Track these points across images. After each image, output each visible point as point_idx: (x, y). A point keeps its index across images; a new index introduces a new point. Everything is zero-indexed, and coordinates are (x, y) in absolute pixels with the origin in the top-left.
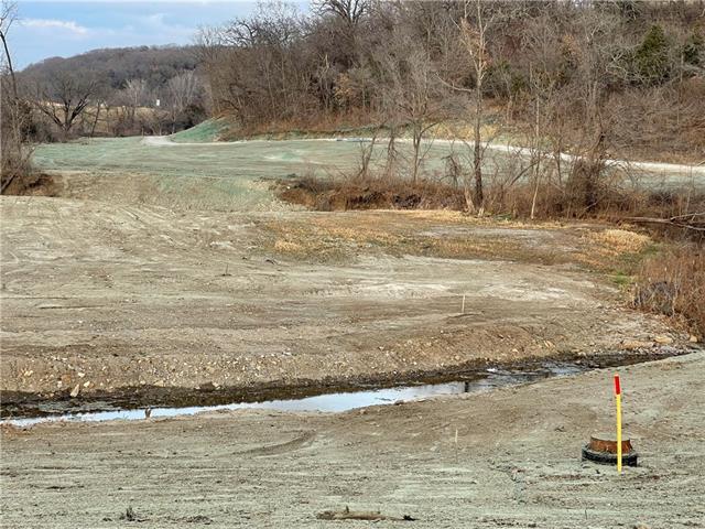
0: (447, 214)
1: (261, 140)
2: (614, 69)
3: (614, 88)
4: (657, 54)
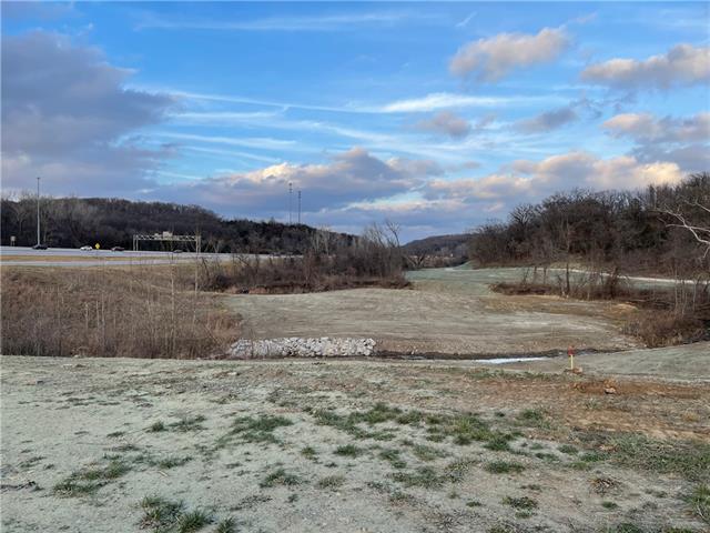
0: (554, 297)
1: (487, 269)
2: (630, 241)
3: (629, 249)
4: (648, 235)
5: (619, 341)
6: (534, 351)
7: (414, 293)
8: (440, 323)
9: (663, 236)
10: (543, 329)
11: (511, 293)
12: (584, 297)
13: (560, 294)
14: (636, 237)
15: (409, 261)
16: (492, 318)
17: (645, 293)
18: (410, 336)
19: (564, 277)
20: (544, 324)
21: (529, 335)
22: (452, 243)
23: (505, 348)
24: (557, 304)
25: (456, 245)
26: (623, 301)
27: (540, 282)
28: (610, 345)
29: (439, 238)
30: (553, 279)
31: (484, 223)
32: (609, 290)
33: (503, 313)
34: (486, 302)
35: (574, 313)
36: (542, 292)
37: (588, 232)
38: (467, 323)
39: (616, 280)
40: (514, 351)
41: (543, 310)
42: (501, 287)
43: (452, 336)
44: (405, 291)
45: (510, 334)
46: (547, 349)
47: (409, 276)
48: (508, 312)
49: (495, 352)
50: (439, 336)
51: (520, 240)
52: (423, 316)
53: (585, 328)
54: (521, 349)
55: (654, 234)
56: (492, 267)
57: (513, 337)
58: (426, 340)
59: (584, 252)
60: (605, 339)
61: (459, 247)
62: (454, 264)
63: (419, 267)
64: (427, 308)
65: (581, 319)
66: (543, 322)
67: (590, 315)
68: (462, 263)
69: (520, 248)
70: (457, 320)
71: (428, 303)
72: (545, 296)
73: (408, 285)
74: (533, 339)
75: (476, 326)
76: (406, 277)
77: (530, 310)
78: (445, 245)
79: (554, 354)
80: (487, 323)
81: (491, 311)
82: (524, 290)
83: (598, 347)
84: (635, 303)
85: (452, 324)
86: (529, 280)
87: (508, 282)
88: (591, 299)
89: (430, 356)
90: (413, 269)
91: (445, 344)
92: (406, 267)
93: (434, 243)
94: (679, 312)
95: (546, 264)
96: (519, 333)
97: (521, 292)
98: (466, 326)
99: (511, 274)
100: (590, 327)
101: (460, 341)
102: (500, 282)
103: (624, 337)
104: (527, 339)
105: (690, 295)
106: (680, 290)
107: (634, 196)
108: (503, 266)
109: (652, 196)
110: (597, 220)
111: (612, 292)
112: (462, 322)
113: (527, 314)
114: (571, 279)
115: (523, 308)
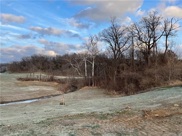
0: (37, 81)
1: (14, 74)
3: (53, 69)
5: (58, 92)
10: (38, 91)
12: (45, 81)
13: (39, 80)
16: (22, 88)
17: (59, 80)
19: (39, 76)
23: (29, 97)
24: (39, 83)
26: (55, 82)
27: (32, 77)
28: (56, 93)
30: (36, 77)
32: (51, 79)
33: (25, 87)
34: (18, 83)
35: (44, 86)
36: (33, 80)
38: (14, 90)
39: (53, 77)
40: (31, 98)
41: (36, 85)
42: (20, 79)
45: (29, 93)
46: (41, 96)
49: (26, 99)
50: (5, 95)
53: (49, 89)
54: (33, 97)
65: (47, 87)
66: (37, 88)
67: (49, 86)
68: (4, 72)
70: (10, 90)
74: (36, 94)
75: (17, 91)
77: (32, 85)
80: (20, 90)
81: (21, 86)
82: (27, 80)
83: (53, 94)
85: (8, 91)
86: (29, 77)
87: (22, 77)
88: (48, 82)
95: (33, 72)
96: (31, 92)
99: (23, 75)
100: (50, 89)
101: (13, 97)
102: (20, 77)
104: (34, 94)
112: (12, 90)
115: (30, 85)
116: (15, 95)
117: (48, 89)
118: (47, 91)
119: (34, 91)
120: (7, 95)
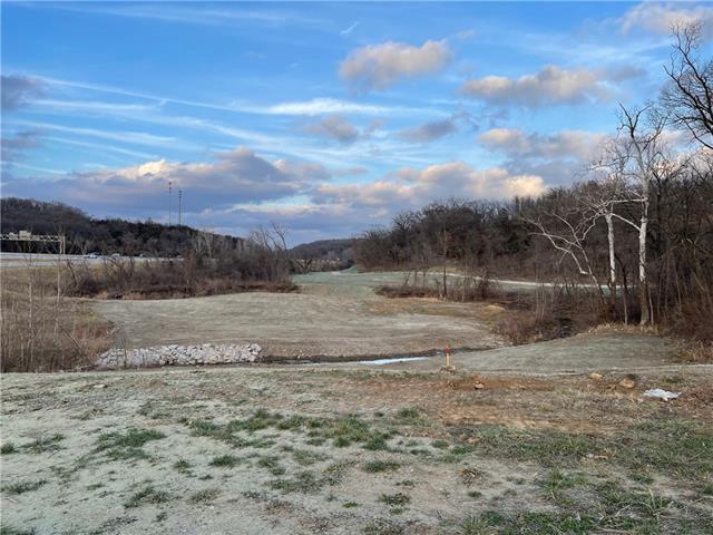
2: (500, 247)
3: (499, 254)
4: (514, 242)
5: (489, 339)
6: (415, 351)
7: (301, 296)
8: (326, 327)
9: (526, 243)
10: (423, 330)
11: (394, 297)
12: (459, 299)
13: (438, 297)
14: (504, 243)
15: (296, 265)
16: (375, 321)
17: (511, 295)
18: (296, 340)
19: (441, 281)
20: (424, 325)
21: (410, 336)
22: (338, 247)
23: (389, 349)
24: (435, 306)
25: (342, 250)
26: (493, 303)
27: (420, 285)
28: (481, 344)
29: (326, 242)
30: (431, 283)
31: (369, 229)
32: (480, 293)
33: (385, 315)
34: (370, 304)
35: (451, 315)
36: (422, 295)
37: (463, 238)
38: (351, 325)
39: (487, 284)
40: (396, 352)
41: (423, 311)
42: (385, 291)
43: (338, 339)
44: (292, 295)
45: (393, 335)
46: (427, 349)
47: (296, 279)
48: (390, 314)
49: (379, 353)
50: (325, 339)
51: (402, 245)
52: (310, 320)
53: (459, 328)
54: (402, 350)
55: (519, 241)
56: (375, 271)
57: (395, 338)
58: (312, 343)
59: (459, 257)
60: (477, 338)
61: (346, 252)
62: (341, 268)
63: (306, 270)
64: (313, 313)
65: (457, 319)
66: (422, 323)
67: (465, 316)
68: (349, 267)
69: (402, 253)
70: (342, 323)
71: (315, 307)
72: (424, 299)
73: (295, 289)
74: (413, 340)
75: (360, 328)
76: (293, 281)
77: (410, 312)
78: (332, 250)
79: (432, 353)
80: (371, 325)
81: (376, 314)
82: (405, 293)
83: (471, 346)
84: (503, 304)
85: (338, 327)
86: (411, 283)
87: (391, 285)
88: (466, 301)
89: (316, 360)
90: (300, 273)
91: (331, 347)
92: (293, 271)
93: (322, 246)
94: (540, 312)
95: (425, 268)
96: (400, 334)
97: (403, 295)
98: (350, 328)
99: (394, 278)
100: (464, 327)
101: (345, 344)
102: (384, 284)
103: (493, 335)
104: (408, 340)
105: (549, 296)
106: (541, 292)
107: (502, 206)
108: (386, 271)
109: (517, 206)
110: (471, 227)
111: (483, 294)
112: (346, 324)
113: (408, 316)
114: (448, 283)
115: (404, 310)
116: (352, 339)
117: (455, 328)
118: (453, 332)
119: (410, 332)
120: (331, 339)
